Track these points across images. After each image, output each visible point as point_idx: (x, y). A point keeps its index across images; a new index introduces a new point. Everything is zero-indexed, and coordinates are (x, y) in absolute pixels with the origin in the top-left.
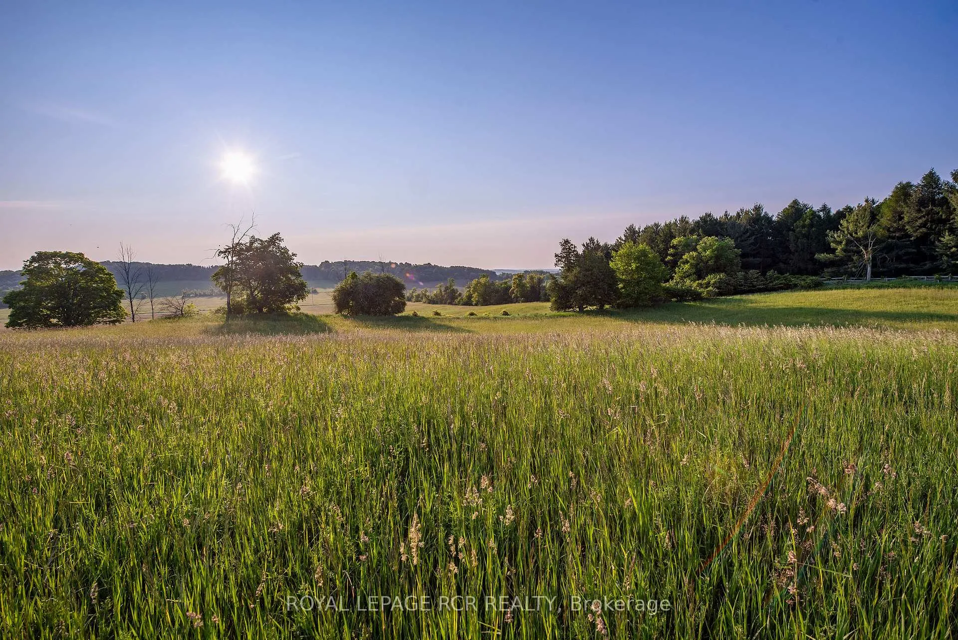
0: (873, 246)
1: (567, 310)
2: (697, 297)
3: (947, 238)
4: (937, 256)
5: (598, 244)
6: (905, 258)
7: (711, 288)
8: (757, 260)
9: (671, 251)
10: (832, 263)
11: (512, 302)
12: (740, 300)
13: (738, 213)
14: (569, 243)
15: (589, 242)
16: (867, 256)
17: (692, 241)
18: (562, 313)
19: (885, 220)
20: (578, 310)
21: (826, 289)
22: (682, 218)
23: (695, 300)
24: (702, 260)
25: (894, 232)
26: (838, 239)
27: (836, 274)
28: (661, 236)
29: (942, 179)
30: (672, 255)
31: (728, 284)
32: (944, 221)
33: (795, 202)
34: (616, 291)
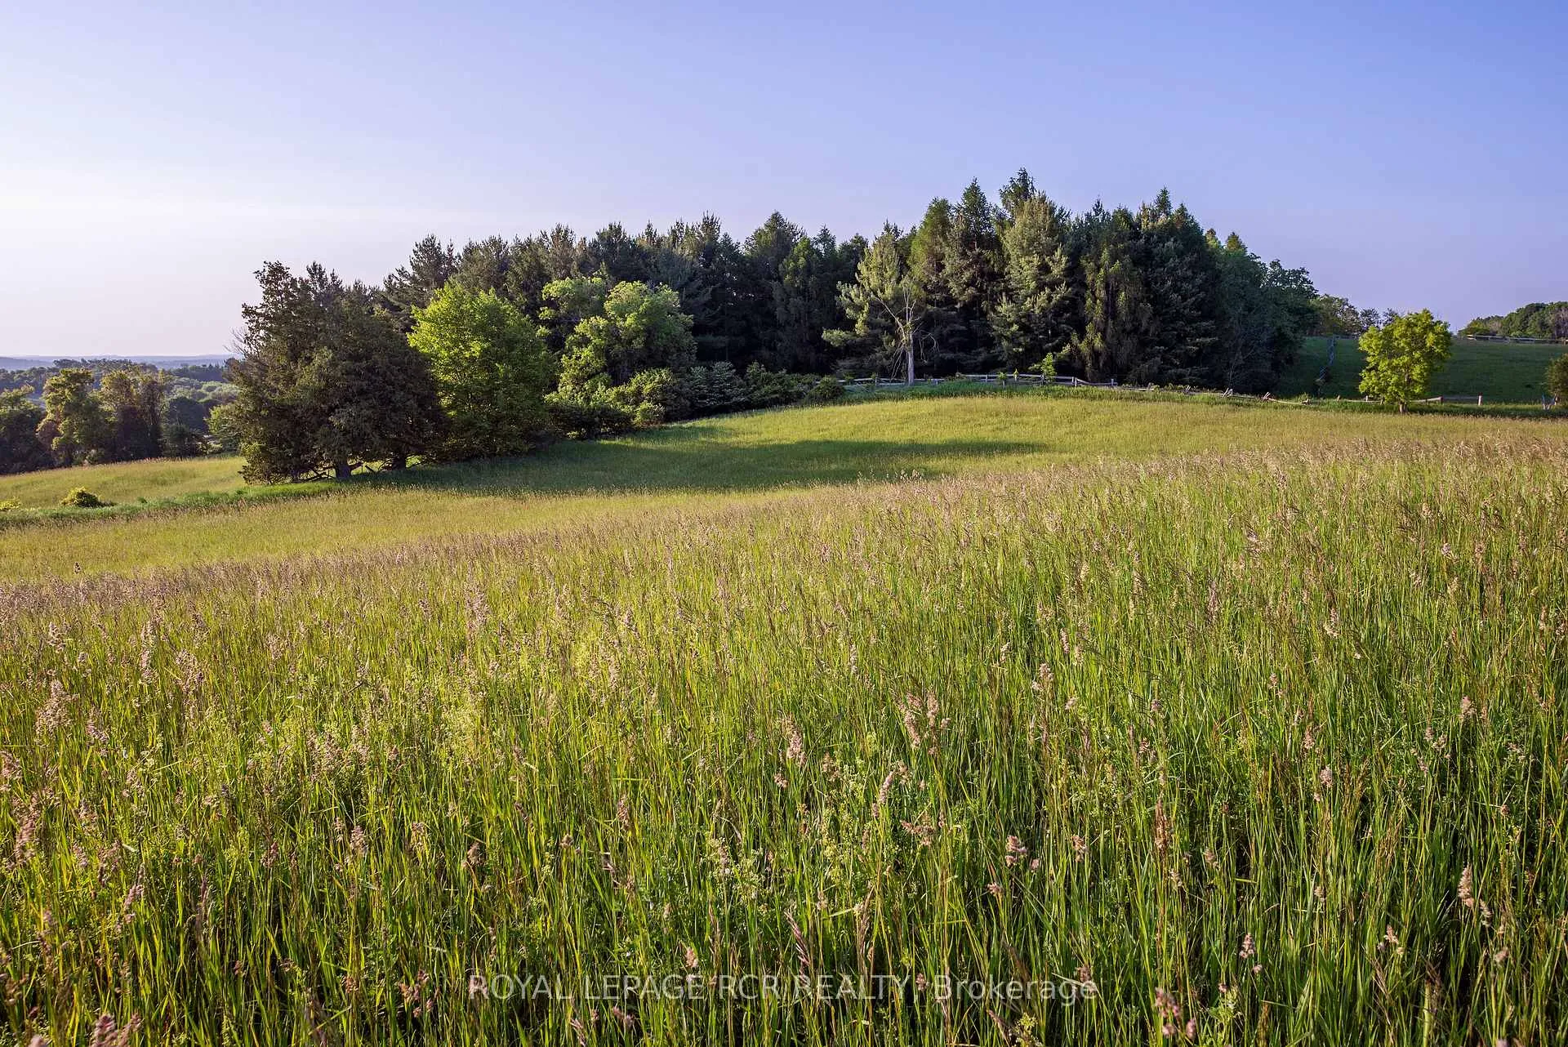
0: (915, 315)
1: (304, 476)
2: (621, 425)
3: (1004, 306)
4: (993, 338)
5: (337, 286)
6: (951, 341)
7: (644, 405)
8: (721, 341)
9: (546, 313)
10: (849, 350)
12: (710, 431)
13: (674, 231)
14: (285, 275)
15: (306, 276)
16: (906, 337)
17: (594, 290)
18: (287, 485)
19: (920, 267)
20: (332, 473)
21: (850, 402)
22: (559, 231)
23: (619, 432)
24: (618, 338)
25: (932, 292)
26: (856, 301)
27: (858, 372)
28: (516, 274)
29: (988, 200)
30: (550, 324)
31: (679, 394)
32: (995, 277)
33: (776, 218)
34: (437, 415)
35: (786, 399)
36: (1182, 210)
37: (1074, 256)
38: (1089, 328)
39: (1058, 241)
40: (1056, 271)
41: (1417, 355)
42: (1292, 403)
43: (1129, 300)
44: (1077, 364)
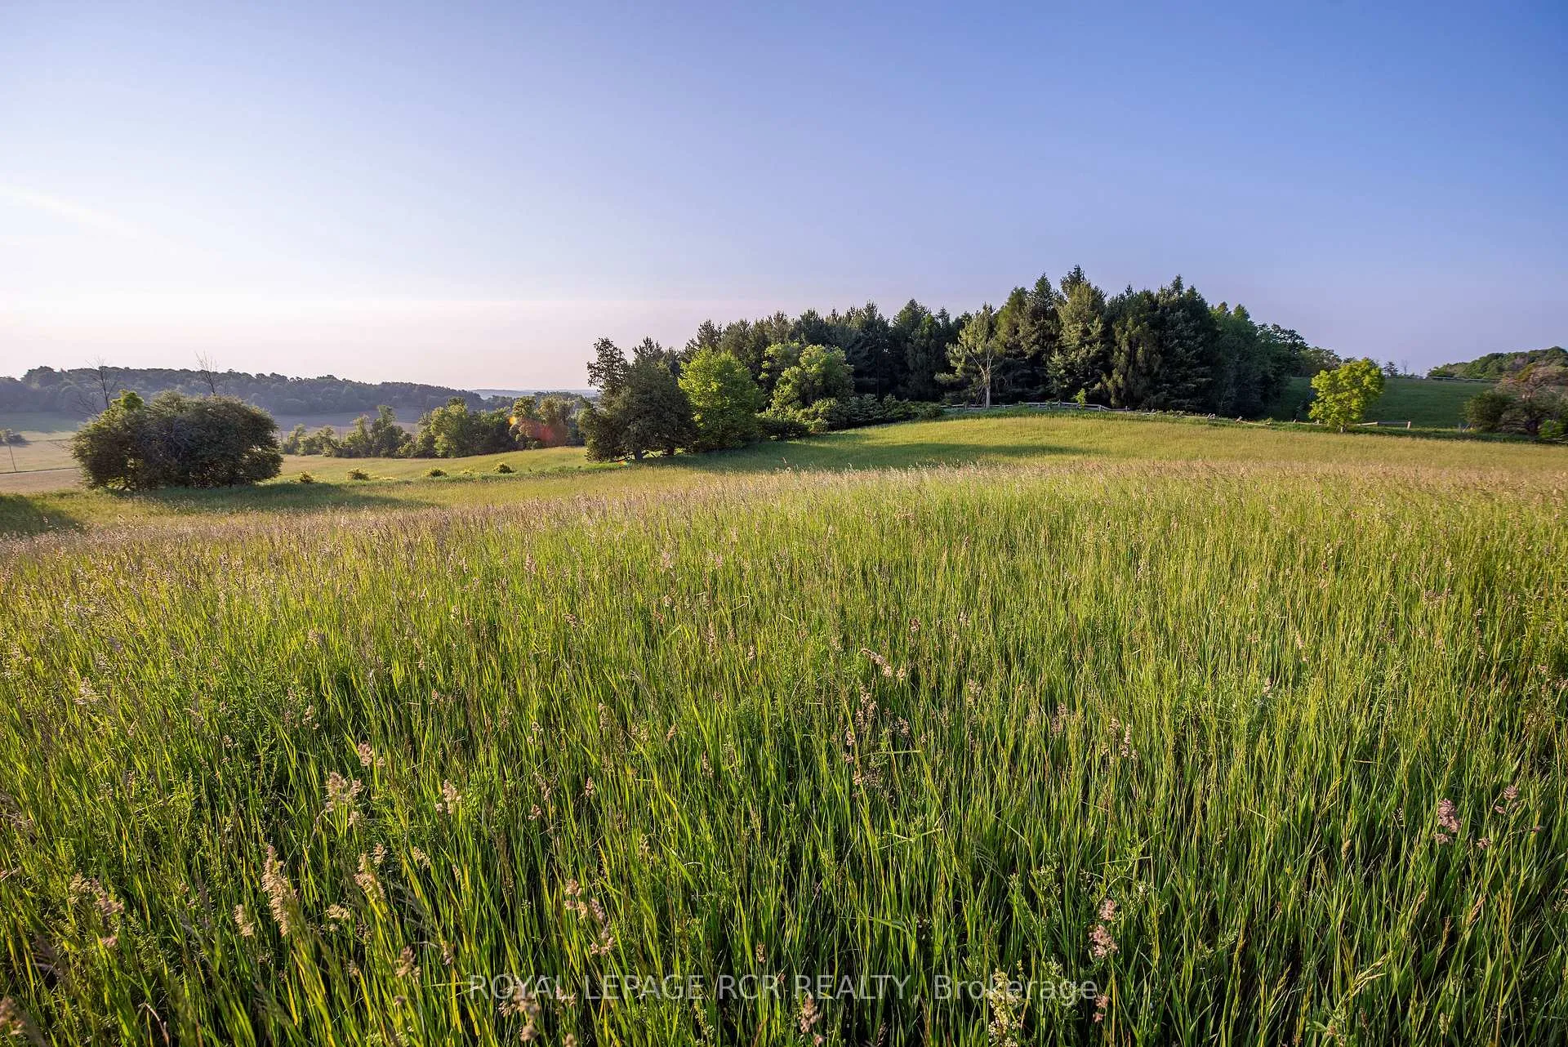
0: (992, 365)
1: (615, 458)
2: (801, 432)
3: (1057, 357)
4: (1048, 379)
5: (659, 350)
6: (1020, 380)
7: (819, 420)
8: (872, 381)
9: (766, 364)
10: (953, 386)
11: (516, 449)
12: (854, 436)
13: (849, 313)
14: (611, 345)
15: (643, 345)
16: (986, 378)
17: (793, 350)
18: (607, 464)
19: (1002, 333)
20: (633, 457)
21: (947, 420)
22: (779, 315)
23: (799, 437)
24: (807, 379)
25: (1011, 348)
26: (957, 355)
27: (957, 400)
28: (751, 342)
29: (1052, 287)
30: (768, 371)
31: (840, 414)
32: (1053, 338)
33: (912, 303)
34: (691, 426)
35: (908, 417)
36: (1192, 291)
37: (1107, 325)
38: (1114, 371)
39: (1098, 313)
40: (1094, 333)
41: (1355, 391)
42: (1259, 424)
43: (1145, 352)
44: (1105, 396)
